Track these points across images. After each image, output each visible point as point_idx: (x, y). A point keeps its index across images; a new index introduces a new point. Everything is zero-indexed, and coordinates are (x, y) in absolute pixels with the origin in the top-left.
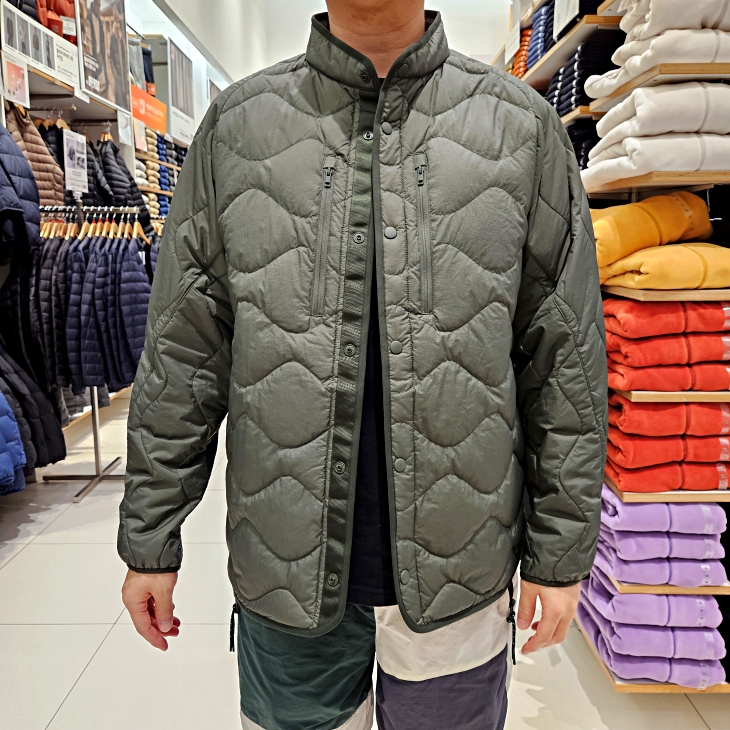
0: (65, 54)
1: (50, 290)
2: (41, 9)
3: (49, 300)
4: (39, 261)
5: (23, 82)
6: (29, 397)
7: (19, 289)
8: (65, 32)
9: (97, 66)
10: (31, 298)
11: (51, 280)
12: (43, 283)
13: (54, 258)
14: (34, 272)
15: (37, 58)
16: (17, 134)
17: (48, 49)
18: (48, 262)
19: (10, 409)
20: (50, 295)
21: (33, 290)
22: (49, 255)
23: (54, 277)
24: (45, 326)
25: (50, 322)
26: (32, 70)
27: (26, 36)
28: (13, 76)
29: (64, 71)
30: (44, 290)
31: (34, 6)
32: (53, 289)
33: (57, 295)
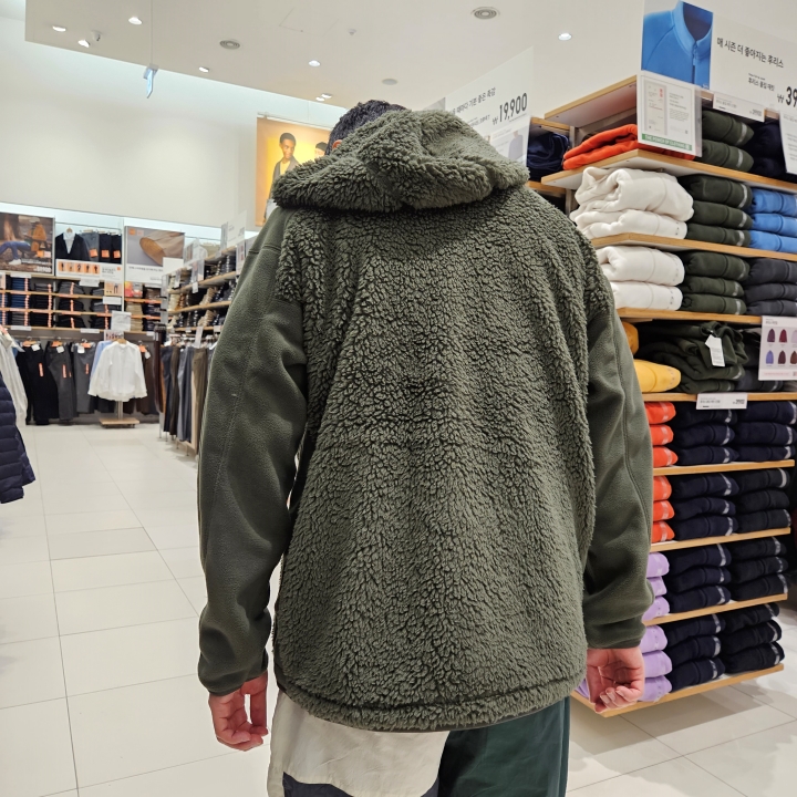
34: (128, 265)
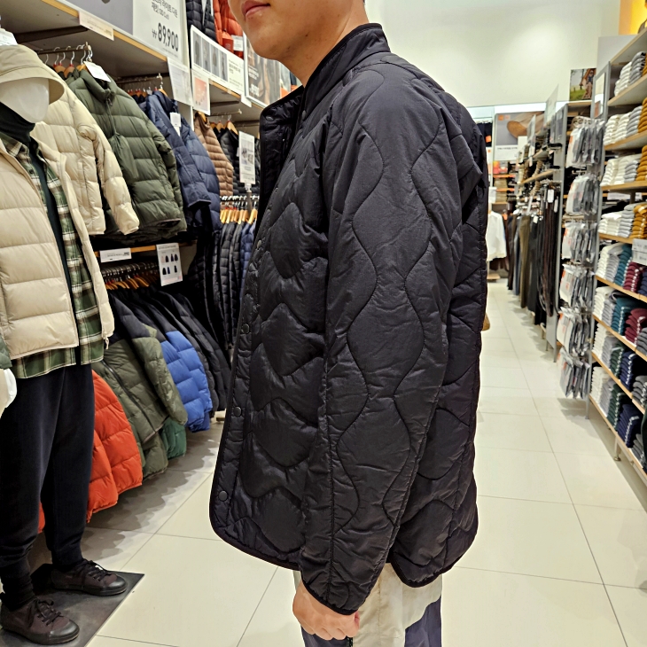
0: (235, 68)
1: (228, 266)
2: (218, 31)
3: (227, 274)
4: (219, 242)
5: (206, 94)
6: (212, 354)
7: (204, 266)
8: (235, 49)
9: (258, 75)
10: (214, 273)
11: (228, 258)
12: (223, 260)
13: (230, 239)
14: (216, 252)
15: (216, 73)
16: (201, 137)
17: (223, 64)
18: (226, 243)
19: (201, 363)
20: (228, 270)
21: (215, 266)
22: (227, 237)
23: (231, 256)
24: (224, 296)
25: (228, 293)
26: (212, 83)
27: (208, 55)
28: (199, 89)
29: (234, 82)
30: (224, 266)
31: (214, 30)
32: (230, 265)
33: (233, 270)
34: (497, 147)
